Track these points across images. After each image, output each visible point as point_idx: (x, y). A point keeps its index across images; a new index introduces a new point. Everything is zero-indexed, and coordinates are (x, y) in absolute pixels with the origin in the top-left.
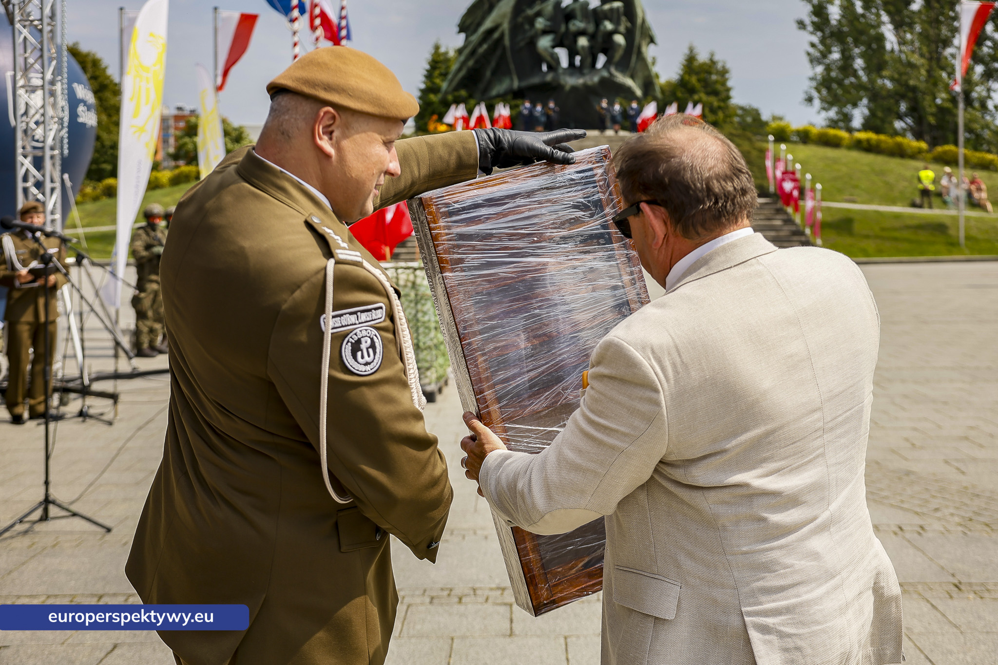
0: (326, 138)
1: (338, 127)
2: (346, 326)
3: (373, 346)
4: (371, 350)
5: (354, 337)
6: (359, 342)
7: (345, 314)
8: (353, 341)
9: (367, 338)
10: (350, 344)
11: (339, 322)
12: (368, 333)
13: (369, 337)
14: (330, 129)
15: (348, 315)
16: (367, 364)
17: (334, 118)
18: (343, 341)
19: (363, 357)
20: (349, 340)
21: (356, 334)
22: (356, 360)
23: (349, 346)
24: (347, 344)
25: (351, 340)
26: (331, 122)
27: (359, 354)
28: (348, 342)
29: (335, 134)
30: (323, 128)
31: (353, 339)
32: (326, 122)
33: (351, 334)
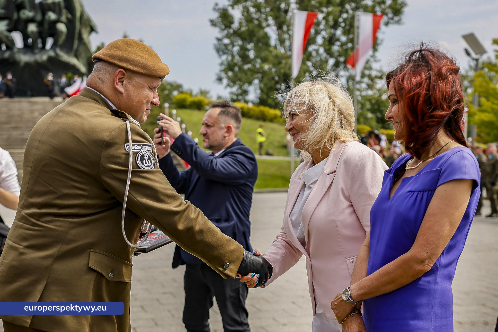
0: (120, 84)
1: (126, 79)
2: (136, 150)
3: (149, 158)
4: (149, 160)
5: (141, 153)
6: (143, 156)
7: (136, 145)
8: (141, 156)
9: (146, 155)
10: (139, 157)
11: (133, 147)
12: (147, 153)
13: (147, 154)
14: (122, 80)
15: (137, 145)
16: (148, 166)
17: (124, 74)
18: (137, 155)
19: (146, 163)
20: (139, 155)
21: (141, 152)
22: (143, 164)
23: (139, 158)
24: (138, 157)
25: (140, 155)
26: (123, 77)
27: (144, 161)
28: (139, 156)
29: (124, 82)
30: (118, 80)
31: (141, 154)
32: (120, 76)
33: (140, 152)
